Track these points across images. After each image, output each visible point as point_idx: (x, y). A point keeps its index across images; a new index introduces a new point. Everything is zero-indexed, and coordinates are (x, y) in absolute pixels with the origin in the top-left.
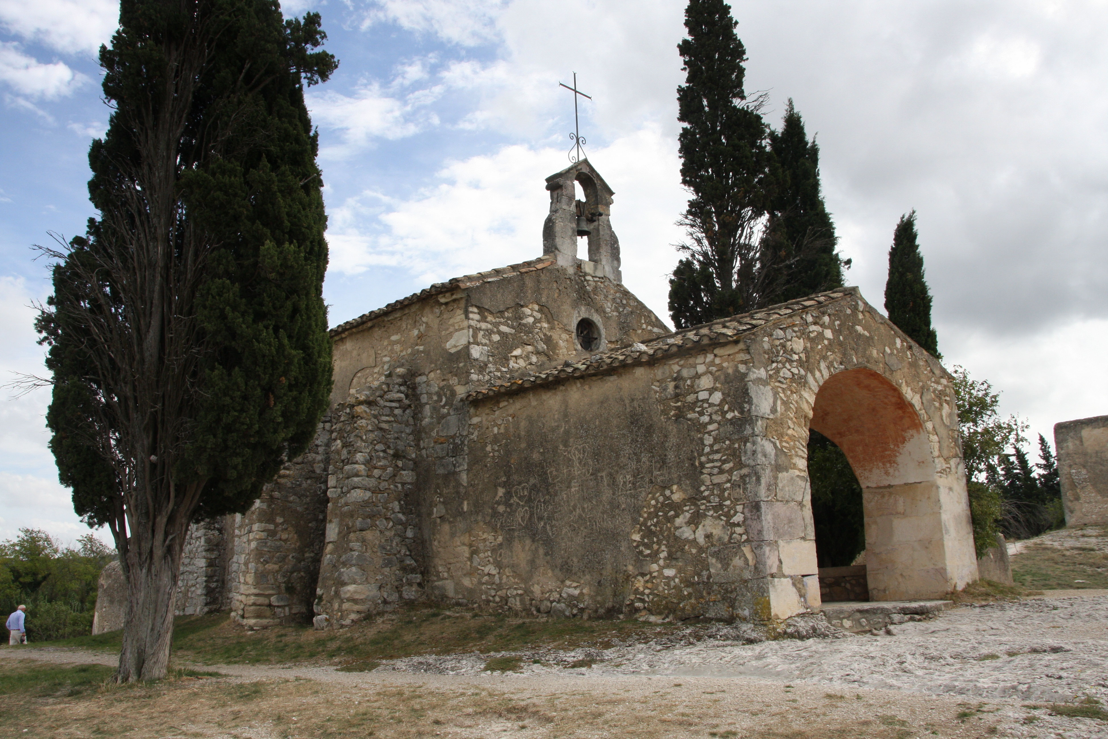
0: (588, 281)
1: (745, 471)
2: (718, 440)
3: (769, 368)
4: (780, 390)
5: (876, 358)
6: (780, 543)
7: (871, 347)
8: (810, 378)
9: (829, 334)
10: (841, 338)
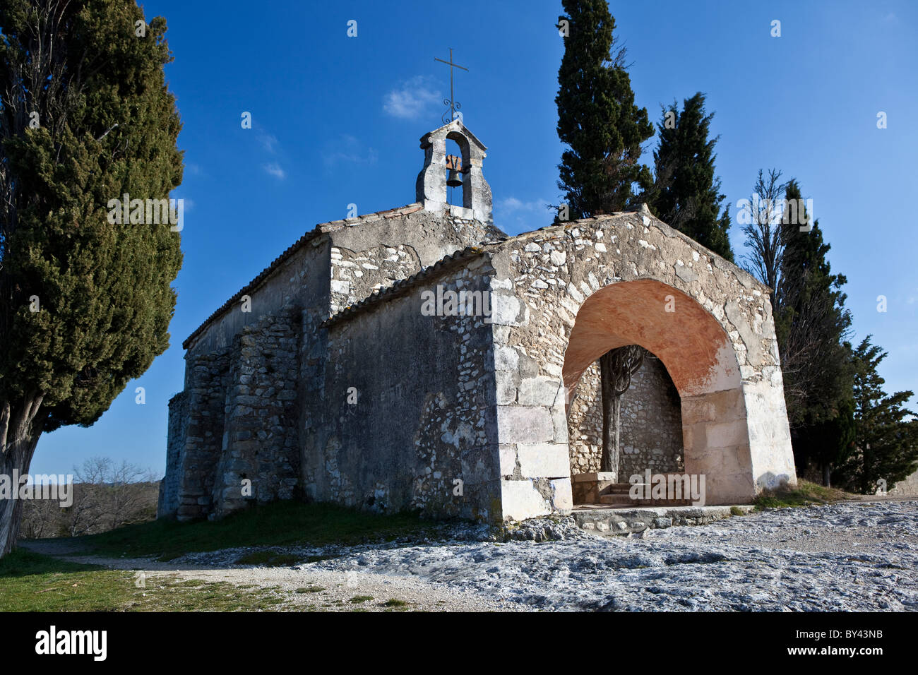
0: (456, 223)
1: (485, 377)
2: (469, 349)
3: (517, 279)
4: (529, 300)
5: (664, 270)
6: (520, 445)
7: (657, 260)
8: (572, 288)
9: (602, 248)
10: (618, 252)
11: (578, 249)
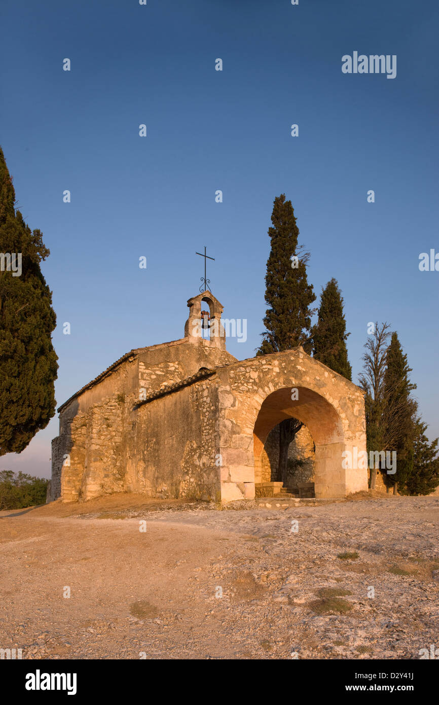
0: (206, 350)
1: (216, 434)
2: (208, 420)
3: (232, 386)
4: (238, 396)
5: (309, 382)
6: (231, 466)
7: (306, 377)
8: (260, 390)
9: (277, 370)
10: (285, 372)
11: (264, 370)
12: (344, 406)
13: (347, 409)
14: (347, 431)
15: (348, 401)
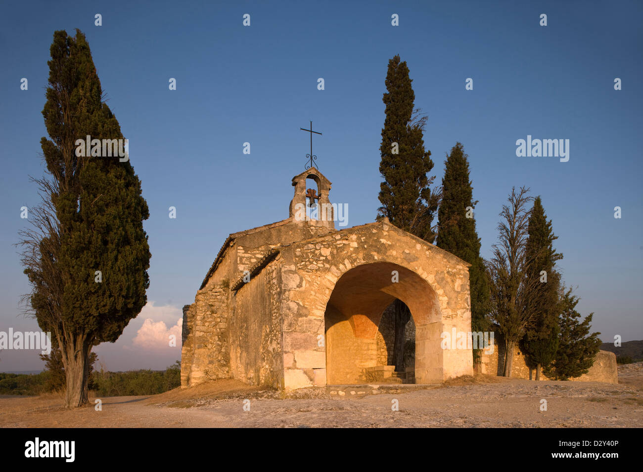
0: (312, 230)
1: (281, 317)
2: (276, 302)
3: (298, 265)
4: (306, 276)
5: (395, 256)
6: (296, 352)
7: (391, 250)
8: (334, 268)
9: (355, 245)
10: (366, 246)
11: (338, 246)
12: (441, 281)
13: (445, 284)
14: (446, 308)
15: (446, 275)
